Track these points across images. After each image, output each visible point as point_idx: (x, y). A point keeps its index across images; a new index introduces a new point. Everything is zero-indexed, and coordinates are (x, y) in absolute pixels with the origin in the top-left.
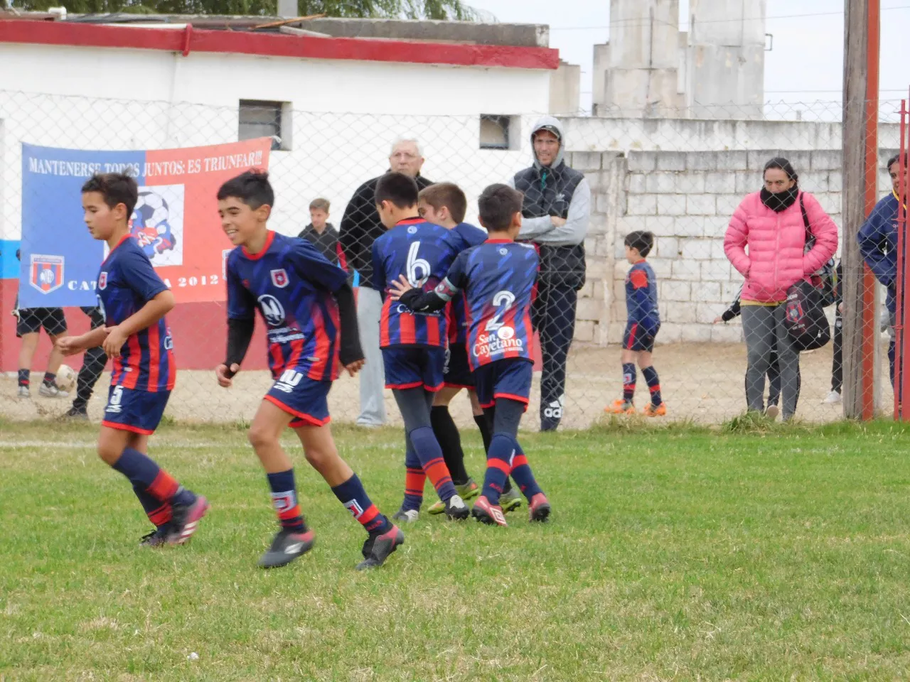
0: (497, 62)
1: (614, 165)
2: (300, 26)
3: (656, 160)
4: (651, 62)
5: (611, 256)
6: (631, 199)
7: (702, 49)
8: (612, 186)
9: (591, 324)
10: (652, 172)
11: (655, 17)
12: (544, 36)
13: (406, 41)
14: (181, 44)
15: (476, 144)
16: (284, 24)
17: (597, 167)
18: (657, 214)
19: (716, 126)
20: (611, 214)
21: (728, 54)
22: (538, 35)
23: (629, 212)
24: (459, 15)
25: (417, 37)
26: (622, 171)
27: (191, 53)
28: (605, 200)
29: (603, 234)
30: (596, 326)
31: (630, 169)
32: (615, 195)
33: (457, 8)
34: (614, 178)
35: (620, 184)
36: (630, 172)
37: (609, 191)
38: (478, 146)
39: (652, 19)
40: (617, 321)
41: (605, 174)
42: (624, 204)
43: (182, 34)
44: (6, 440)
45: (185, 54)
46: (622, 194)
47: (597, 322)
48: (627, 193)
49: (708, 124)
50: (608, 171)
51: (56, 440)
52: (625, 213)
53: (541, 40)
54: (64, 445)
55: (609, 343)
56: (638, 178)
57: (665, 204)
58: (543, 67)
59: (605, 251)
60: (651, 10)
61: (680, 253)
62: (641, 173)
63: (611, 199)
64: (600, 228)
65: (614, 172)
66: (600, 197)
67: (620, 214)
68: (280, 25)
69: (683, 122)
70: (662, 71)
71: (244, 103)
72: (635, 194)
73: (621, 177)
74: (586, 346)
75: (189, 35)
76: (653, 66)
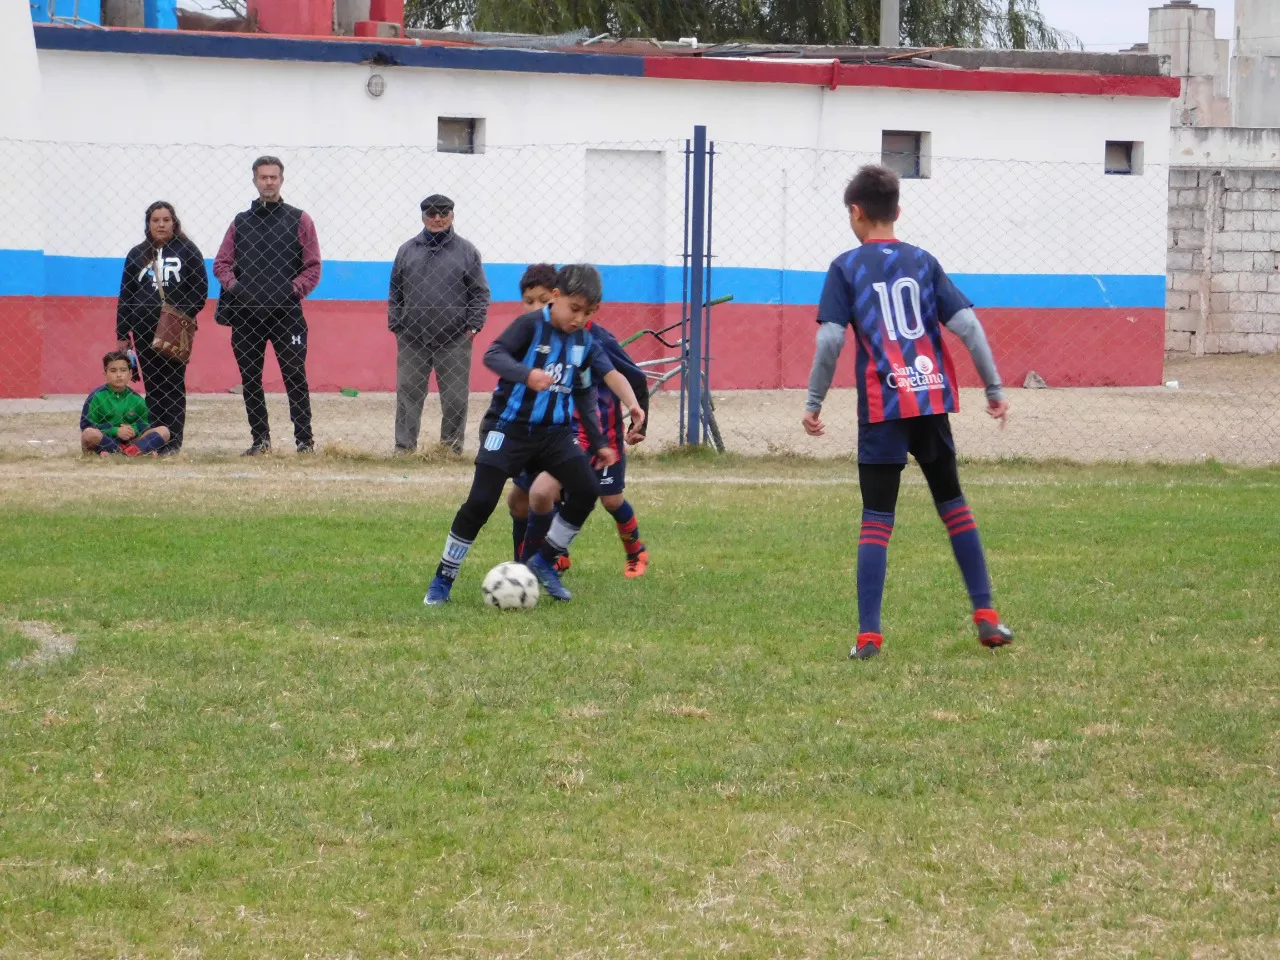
0: (1123, 91)
1: (1211, 182)
2: (930, 58)
3: (1253, 179)
4: (1188, 70)
5: (1208, 269)
6: (1228, 216)
7: (1247, 59)
8: (1208, 203)
9: (1188, 334)
10: (1249, 190)
11: (1193, 27)
12: (1166, 66)
13: (1038, 72)
14: (829, 79)
15: (1102, 169)
16: (914, 56)
17: (1195, 185)
18: (1253, 230)
19: (1264, 134)
20: (1208, 229)
21: (1273, 65)
22: (1161, 65)
23: (1226, 229)
24: (1043, 36)
25: (1040, 66)
26: (1219, 189)
27: (838, 87)
28: (1202, 216)
29: (1200, 249)
30: (1193, 337)
31: (1227, 187)
32: (1212, 212)
33: (1040, 27)
34: (1210, 196)
35: (1217, 202)
36: (1227, 190)
37: (1206, 208)
38: (1103, 171)
39: (1190, 29)
40: (1214, 332)
41: (1202, 192)
42: (1220, 219)
43: (831, 68)
44: (746, 476)
45: (833, 88)
46: (1220, 210)
47: (1193, 333)
48: (1224, 210)
49: (1257, 133)
50: (1206, 188)
51: (794, 476)
52: (1222, 229)
53: (1164, 69)
54: (803, 482)
55: (1205, 353)
56: (1235, 196)
57: (1261, 221)
58: (1165, 95)
59: (1201, 265)
60: (1189, 20)
61: (1276, 268)
62: (1238, 190)
63: (1208, 216)
64: (1196, 242)
65: (1211, 190)
66: (1197, 214)
67: (1217, 230)
68: (912, 56)
69: (1233, 131)
70: (1199, 79)
71: (886, 134)
72: (1231, 211)
73: (1218, 195)
74: (1182, 355)
75: (836, 69)
76: (1191, 74)
